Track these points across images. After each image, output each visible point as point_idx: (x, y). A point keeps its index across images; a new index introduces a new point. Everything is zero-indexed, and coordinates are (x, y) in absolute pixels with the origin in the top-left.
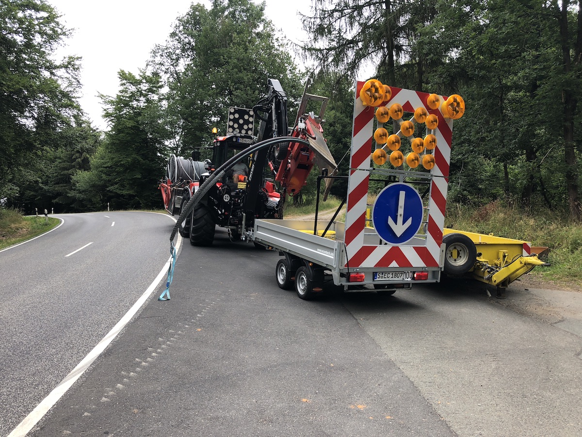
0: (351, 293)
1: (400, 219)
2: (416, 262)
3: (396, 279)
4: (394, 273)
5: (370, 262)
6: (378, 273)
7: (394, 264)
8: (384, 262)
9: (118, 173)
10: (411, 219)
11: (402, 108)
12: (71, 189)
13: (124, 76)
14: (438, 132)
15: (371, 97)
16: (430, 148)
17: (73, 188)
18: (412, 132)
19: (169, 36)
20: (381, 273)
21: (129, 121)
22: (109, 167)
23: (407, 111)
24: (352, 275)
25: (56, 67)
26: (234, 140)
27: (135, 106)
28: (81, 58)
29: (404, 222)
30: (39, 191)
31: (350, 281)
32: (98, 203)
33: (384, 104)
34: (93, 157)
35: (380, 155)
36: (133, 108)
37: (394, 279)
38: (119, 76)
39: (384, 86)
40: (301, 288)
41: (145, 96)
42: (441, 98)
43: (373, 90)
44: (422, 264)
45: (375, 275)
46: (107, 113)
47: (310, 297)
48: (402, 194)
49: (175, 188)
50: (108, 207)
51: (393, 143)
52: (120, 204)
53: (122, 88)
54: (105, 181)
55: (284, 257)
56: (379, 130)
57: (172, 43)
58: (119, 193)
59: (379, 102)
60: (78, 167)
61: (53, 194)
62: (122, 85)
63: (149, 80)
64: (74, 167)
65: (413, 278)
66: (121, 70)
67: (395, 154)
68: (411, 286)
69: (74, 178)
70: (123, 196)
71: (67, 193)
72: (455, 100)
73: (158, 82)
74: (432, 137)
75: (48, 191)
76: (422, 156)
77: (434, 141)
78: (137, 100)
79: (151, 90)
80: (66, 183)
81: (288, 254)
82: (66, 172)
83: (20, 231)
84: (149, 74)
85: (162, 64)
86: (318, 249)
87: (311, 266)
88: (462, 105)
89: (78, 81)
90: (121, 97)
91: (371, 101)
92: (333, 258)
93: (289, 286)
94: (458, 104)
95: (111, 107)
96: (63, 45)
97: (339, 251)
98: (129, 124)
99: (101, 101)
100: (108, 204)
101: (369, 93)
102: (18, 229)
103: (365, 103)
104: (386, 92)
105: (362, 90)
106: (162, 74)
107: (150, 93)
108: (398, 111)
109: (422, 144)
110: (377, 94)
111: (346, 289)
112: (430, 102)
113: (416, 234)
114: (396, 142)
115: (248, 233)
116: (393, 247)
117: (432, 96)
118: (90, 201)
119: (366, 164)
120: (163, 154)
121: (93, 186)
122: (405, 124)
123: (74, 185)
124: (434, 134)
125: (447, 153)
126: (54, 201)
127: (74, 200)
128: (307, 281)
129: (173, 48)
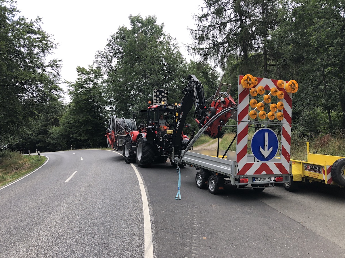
0: (241, 189)
1: (266, 148)
2: (276, 171)
3: (265, 181)
4: (264, 178)
5: (251, 172)
6: (255, 178)
7: (264, 173)
8: (259, 171)
9: (77, 127)
10: (272, 148)
11: (264, 88)
12: (48, 138)
13: (81, 70)
14: (284, 100)
15: (247, 83)
16: (280, 109)
17: (49, 137)
18: (270, 101)
19: (106, 46)
20: (257, 178)
21: (84, 96)
22: (72, 124)
23: (267, 89)
24: (241, 179)
25: (46, 66)
26: (163, 107)
27: (86, 87)
28: (61, 60)
29: (268, 149)
30: (28, 140)
31: (240, 182)
32: (64, 145)
33: (254, 87)
34: (61, 118)
35: (254, 114)
36: (86, 88)
37: (264, 181)
38: (77, 70)
39: (254, 77)
40: (211, 188)
41: (92, 81)
42: (285, 82)
43: (249, 80)
44: (280, 173)
45: (253, 179)
46: (71, 92)
47: (217, 192)
48: (267, 134)
49: (118, 135)
50: (72, 148)
51: (260, 107)
52: (79, 145)
53: (78, 77)
54: (69, 131)
55: (199, 171)
56: (252, 101)
57: (108, 50)
58: (79, 139)
59: (252, 86)
60: (51, 124)
61: (36, 141)
62: (79, 75)
63: (95, 72)
64: (49, 124)
65: (275, 180)
66: (78, 67)
67: (262, 112)
68: (273, 185)
69: (50, 131)
70: (81, 140)
71: (45, 140)
72: (293, 83)
73: (100, 72)
74: (281, 103)
75: (34, 140)
76: (276, 113)
77: (282, 105)
78: (88, 84)
79: (96, 78)
80: (44, 134)
81: (203, 169)
82: (45, 127)
83: (25, 165)
84: (94, 68)
85: (103, 62)
86: (221, 166)
87: (217, 175)
88: (297, 85)
89: (59, 74)
90: (78, 82)
91: (247, 85)
92: (230, 170)
93: (204, 187)
94: (294, 85)
95: (73, 88)
96: (51, 53)
97: (233, 166)
98: (84, 98)
99: (67, 85)
100: (72, 145)
101: (246, 81)
102: (23, 164)
103: (244, 87)
104: (255, 81)
105: (242, 80)
106: (102, 68)
107: (95, 79)
108: (262, 90)
109: (276, 107)
110: (250, 82)
111: (238, 187)
112: (279, 84)
113: (275, 156)
114: (262, 106)
115: (176, 158)
116: (263, 164)
117: (280, 82)
118: (59, 144)
119: (246, 119)
120: (103, 114)
121: (62, 135)
122: (266, 96)
123: (50, 135)
124: (282, 101)
125: (289, 111)
126: (38, 145)
127: (49, 144)
128: (215, 183)
129: (108, 53)
